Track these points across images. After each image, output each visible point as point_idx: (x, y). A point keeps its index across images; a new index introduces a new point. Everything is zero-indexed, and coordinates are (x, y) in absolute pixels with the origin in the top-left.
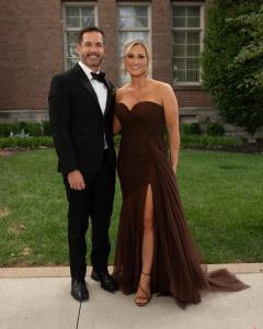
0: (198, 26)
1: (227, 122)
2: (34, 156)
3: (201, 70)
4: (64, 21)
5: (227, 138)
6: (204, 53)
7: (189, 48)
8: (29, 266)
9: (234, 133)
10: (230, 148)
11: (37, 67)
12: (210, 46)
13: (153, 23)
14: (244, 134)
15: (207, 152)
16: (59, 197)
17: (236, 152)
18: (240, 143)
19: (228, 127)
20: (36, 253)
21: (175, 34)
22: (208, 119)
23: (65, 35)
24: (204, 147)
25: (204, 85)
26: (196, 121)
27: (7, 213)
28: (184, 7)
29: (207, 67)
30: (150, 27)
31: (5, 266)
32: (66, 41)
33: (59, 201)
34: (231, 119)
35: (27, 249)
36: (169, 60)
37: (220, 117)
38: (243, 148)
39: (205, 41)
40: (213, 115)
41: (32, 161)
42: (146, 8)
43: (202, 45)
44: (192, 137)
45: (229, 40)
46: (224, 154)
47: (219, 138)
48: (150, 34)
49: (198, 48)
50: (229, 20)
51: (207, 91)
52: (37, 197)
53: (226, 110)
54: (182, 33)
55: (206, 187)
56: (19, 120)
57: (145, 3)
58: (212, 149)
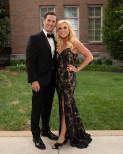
0: (100, 15)
3: (101, 35)
4: (40, 15)
5: (113, 66)
6: (103, 28)
7: (96, 26)
9: (117, 63)
10: (115, 71)
12: (106, 25)
13: (80, 15)
15: (105, 72)
18: (120, 68)
19: (114, 61)
21: (89, 19)
23: (41, 21)
24: (104, 70)
25: (104, 42)
26: (99, 58)
27: (18, 102)
28: (93, 8)
29: (104, 33)
30: (78, 17)
31: (19, 130)
34: (116, 57)
35: (29, 121)
36: (87, 31)
37: (110, 57)
38: (122, 71)
39: (103, 22)
40: (107, 56)
42: (77, 8)
43: (102, 24)
44: (98, 65)
45: (115, 22)
46: (113, 73)
47: (110, 66)
48: (78, 20)
49: (100, 25)
51: (105, 44)
53: (114, 53)
54: (93, 19)
55: (109, 89)
56: (21, 58)
57: (76, 7)
58: (107, 71)
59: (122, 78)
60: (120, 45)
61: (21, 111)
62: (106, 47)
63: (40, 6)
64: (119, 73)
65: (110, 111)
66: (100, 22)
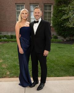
0: (51, 10)
1: (59, 35)
2: (8, 44)
3: (52, 22)
4: (16, 9)
5: (58, 40)
6: (53, 18)
7: (49, 16)
8: (9, 77)
10: (59, 42)
11: (9, 21)
12: (54, 16)
14: (63, 39)
15: (53, 43)
16: (16, 56)
17: (61, 43)
18: (62, 41)
19: (59, 37)
20: (11, 73)
21: (45, 12)
22: (53, 35)
25: (53, 26)
27: (2, 61)
28: (47, 5)
29: (53, 21)
31: (2, 78)
32: (16, 14)
33: (16, 57)
35: (8, 72)
37: (57, 34)
38: (63, 42)
39: (53, 14)
40: (55, 34)
41: (8, 46)
43: (52, 15)
46: (58, 44)
47: (56, 40)
49: (51, 16)
50: (60, 9)
52: (10, 56)
53: (58, 32)
54: (47, 12)
55: (55, 53)
56: (4, 35)
57: (37, 4)
58: (55, 42)
59: (63, 47)
60: (62, 28)
61: (4, 66)
62: (54, 28)
63: (16, 4)
64: (62, 44)
65: (55, 66)
66: (51, 14)
